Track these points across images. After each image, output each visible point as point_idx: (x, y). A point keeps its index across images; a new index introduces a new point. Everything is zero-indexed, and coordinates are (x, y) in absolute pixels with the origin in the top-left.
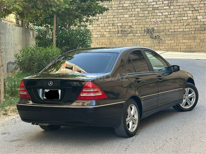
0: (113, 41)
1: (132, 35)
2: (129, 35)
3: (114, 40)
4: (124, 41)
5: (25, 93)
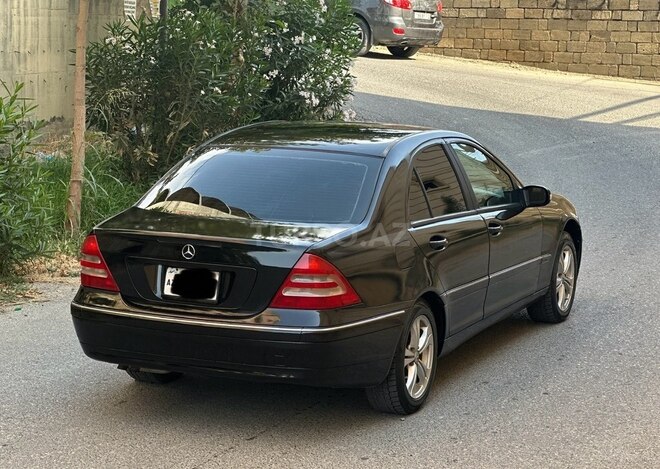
0: (534, 38)
1: (607, 15)
2: (598, 15)
3: (537, 35)
4: (576, 38)
5: (101, 274)
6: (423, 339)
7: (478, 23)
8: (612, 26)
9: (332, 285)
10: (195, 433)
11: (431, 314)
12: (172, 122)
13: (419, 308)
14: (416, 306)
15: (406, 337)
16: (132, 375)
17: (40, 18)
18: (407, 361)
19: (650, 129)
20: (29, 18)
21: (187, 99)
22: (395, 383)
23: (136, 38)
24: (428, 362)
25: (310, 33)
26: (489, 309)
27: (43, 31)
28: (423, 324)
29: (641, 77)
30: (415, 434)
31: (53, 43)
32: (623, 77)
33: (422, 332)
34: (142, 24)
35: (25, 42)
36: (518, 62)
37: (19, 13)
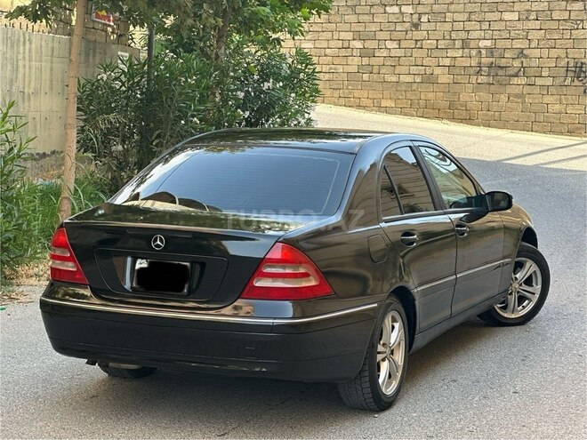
0: (462, 99)
1: (523, 81)
2: (515, 80)
3: (464, 97)
4: (497, 100)
5: (70, 266)
6: (395, 334)
7: (415, 86)
8: (527, 90)
9: (305, 275)
10: (165, 428)
11: (402, 311)
12: (155, 149)
13: (392, 303)
14: (388, 301)
15: (378, 333)
16: (105, 371)
17: (43, 64)
18: (379, 357)
19: (565, 170)
20: (34, 63)
21: (169, 128)
22: (367, 379)
23: (125, 77)
24: (399, 357)
25: (277, 80)
26: (456, 308)
27: (46, 75)
28: (394, 320)
29: (551, 132)
30: (390, 431)
31: (54, 86)
32: (536, 132)
33: (393, 327)
34: (131, 64)
35: (29, 84)
36: (449, 119)
37: (24, 58)
